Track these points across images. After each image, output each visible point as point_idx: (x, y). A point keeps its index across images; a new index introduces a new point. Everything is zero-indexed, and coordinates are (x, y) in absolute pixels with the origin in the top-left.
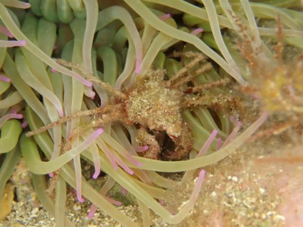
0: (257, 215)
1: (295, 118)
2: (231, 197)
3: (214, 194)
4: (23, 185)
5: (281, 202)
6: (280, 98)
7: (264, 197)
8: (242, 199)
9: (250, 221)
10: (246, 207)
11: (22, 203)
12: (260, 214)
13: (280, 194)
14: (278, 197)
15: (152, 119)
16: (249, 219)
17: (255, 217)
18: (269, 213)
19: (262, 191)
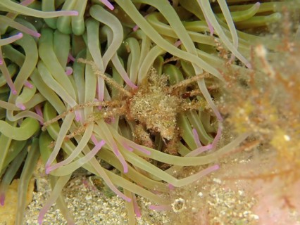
0: (235, 214)
1: (262, 138)
2: (215, 197)
3: (201, 194)
4: (42, 178)
5: (256, 203)
6: (249, 122)
7: (242, 198)
8: (224, 200)
9: (229, 220)
10: (227, 206)
11: (41, 194)
12: (238, 213)
13: (255, 196)
14: (253, 199)
15: (150, 119)
16: (228, 217)
17: (233, 216)
18: (246, 212)
19: (241, 192)
